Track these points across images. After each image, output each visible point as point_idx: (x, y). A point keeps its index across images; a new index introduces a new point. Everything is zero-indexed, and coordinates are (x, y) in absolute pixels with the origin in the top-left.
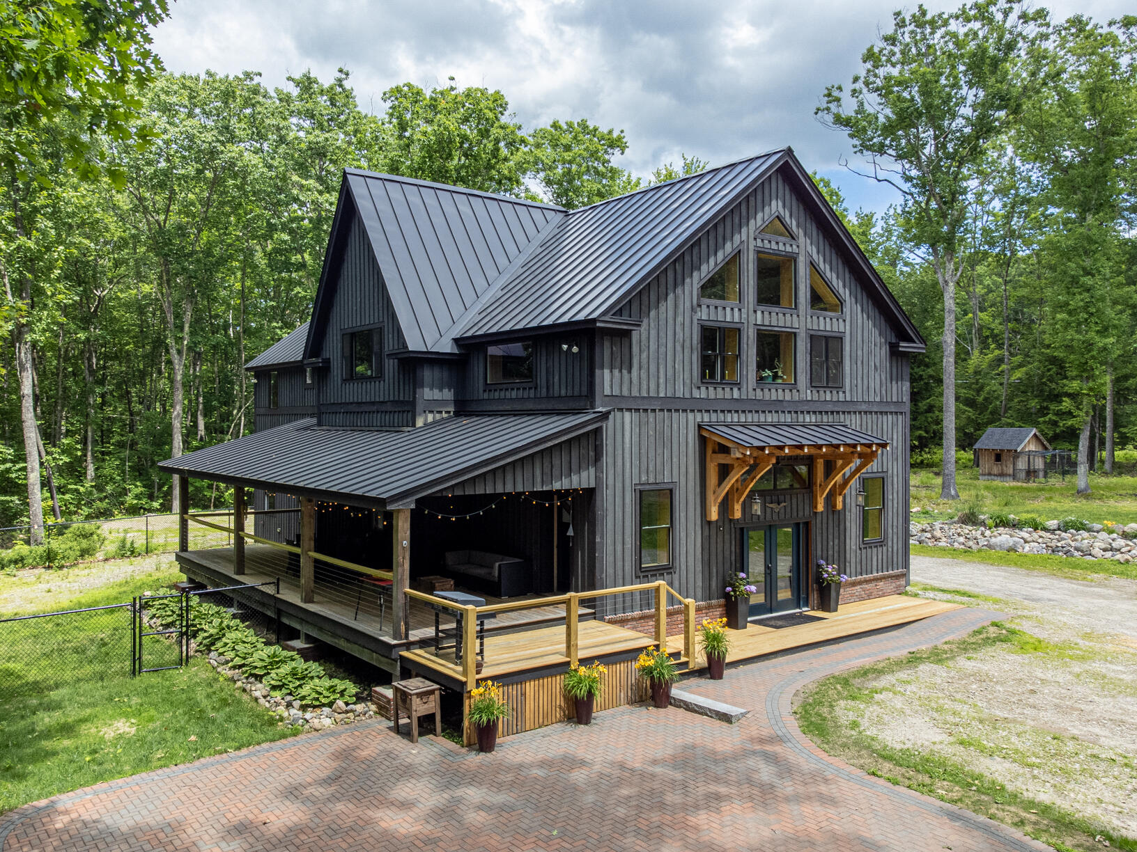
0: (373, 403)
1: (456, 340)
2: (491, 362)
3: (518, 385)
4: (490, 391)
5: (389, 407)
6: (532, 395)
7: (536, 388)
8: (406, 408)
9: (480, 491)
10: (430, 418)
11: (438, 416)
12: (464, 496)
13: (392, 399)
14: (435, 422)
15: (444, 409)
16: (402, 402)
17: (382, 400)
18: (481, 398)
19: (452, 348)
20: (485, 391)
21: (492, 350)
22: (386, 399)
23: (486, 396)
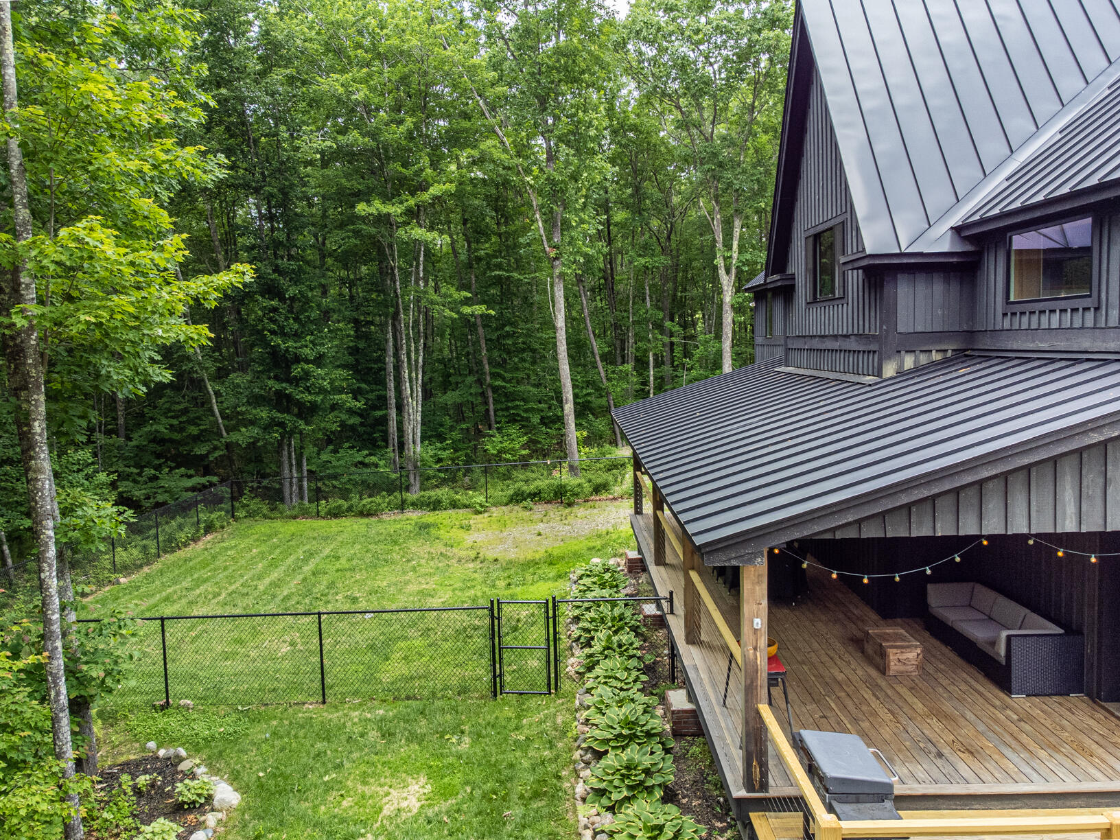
0: (835, 337)
1: (957, 230)
2: (1020, 263)
3: (1063, 304)
4: (1014, 314)
5: (853, 345)
6: (1089, 322)
7: (1097, 309)
8: (872, 347)
9: (921, 530)
10: (909, 362)
11: (923, 359)
12: (885, 540)
13: (856, 332)
14: (918, 370)
15: (934, 348)
16: (867, 337)
17: (845, 333)
18: (999, 327)
19: (952, 242)
20: (1005, 315)
21: (1020, 242)
22: (850, 332)
23: (1007, 325)
